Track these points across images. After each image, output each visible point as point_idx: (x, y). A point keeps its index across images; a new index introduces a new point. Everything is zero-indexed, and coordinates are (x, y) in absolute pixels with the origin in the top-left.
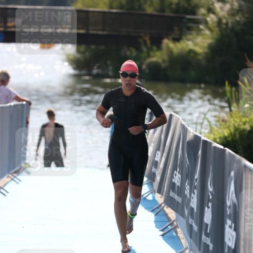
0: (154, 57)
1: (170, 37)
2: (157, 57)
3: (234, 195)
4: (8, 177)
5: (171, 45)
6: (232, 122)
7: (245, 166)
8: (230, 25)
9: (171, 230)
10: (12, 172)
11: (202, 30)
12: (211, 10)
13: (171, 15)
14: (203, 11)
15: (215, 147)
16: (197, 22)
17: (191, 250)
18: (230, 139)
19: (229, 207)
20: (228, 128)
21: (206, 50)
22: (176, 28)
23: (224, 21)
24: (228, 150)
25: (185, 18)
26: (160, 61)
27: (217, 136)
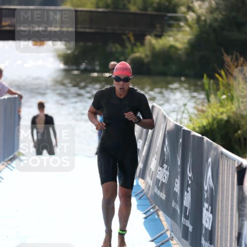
0: (137, 52)
1: (153, 34)
2: (141, 53)
3: (211, 180)
4: (3, 164)
5: (154, 41)
6: (210, 112)
7: (222, 153)
8: (208, 21)
9: (153, 213)
10: (6, 160)
11: (182, 27)
12: (190, 9)
13: (154, 13)
14: (183, 9)
15: (194, 136)
16: (178, 19)
17: (172, 231)
18: (208, 128)
19: (207, 191)
20: (207, 117)
21: (186, 46)
22: (158, 26)
23: (203, 18)
24: (206, 138)
25: (166, 16)
26: (143, 56)
27: (197, 125)
